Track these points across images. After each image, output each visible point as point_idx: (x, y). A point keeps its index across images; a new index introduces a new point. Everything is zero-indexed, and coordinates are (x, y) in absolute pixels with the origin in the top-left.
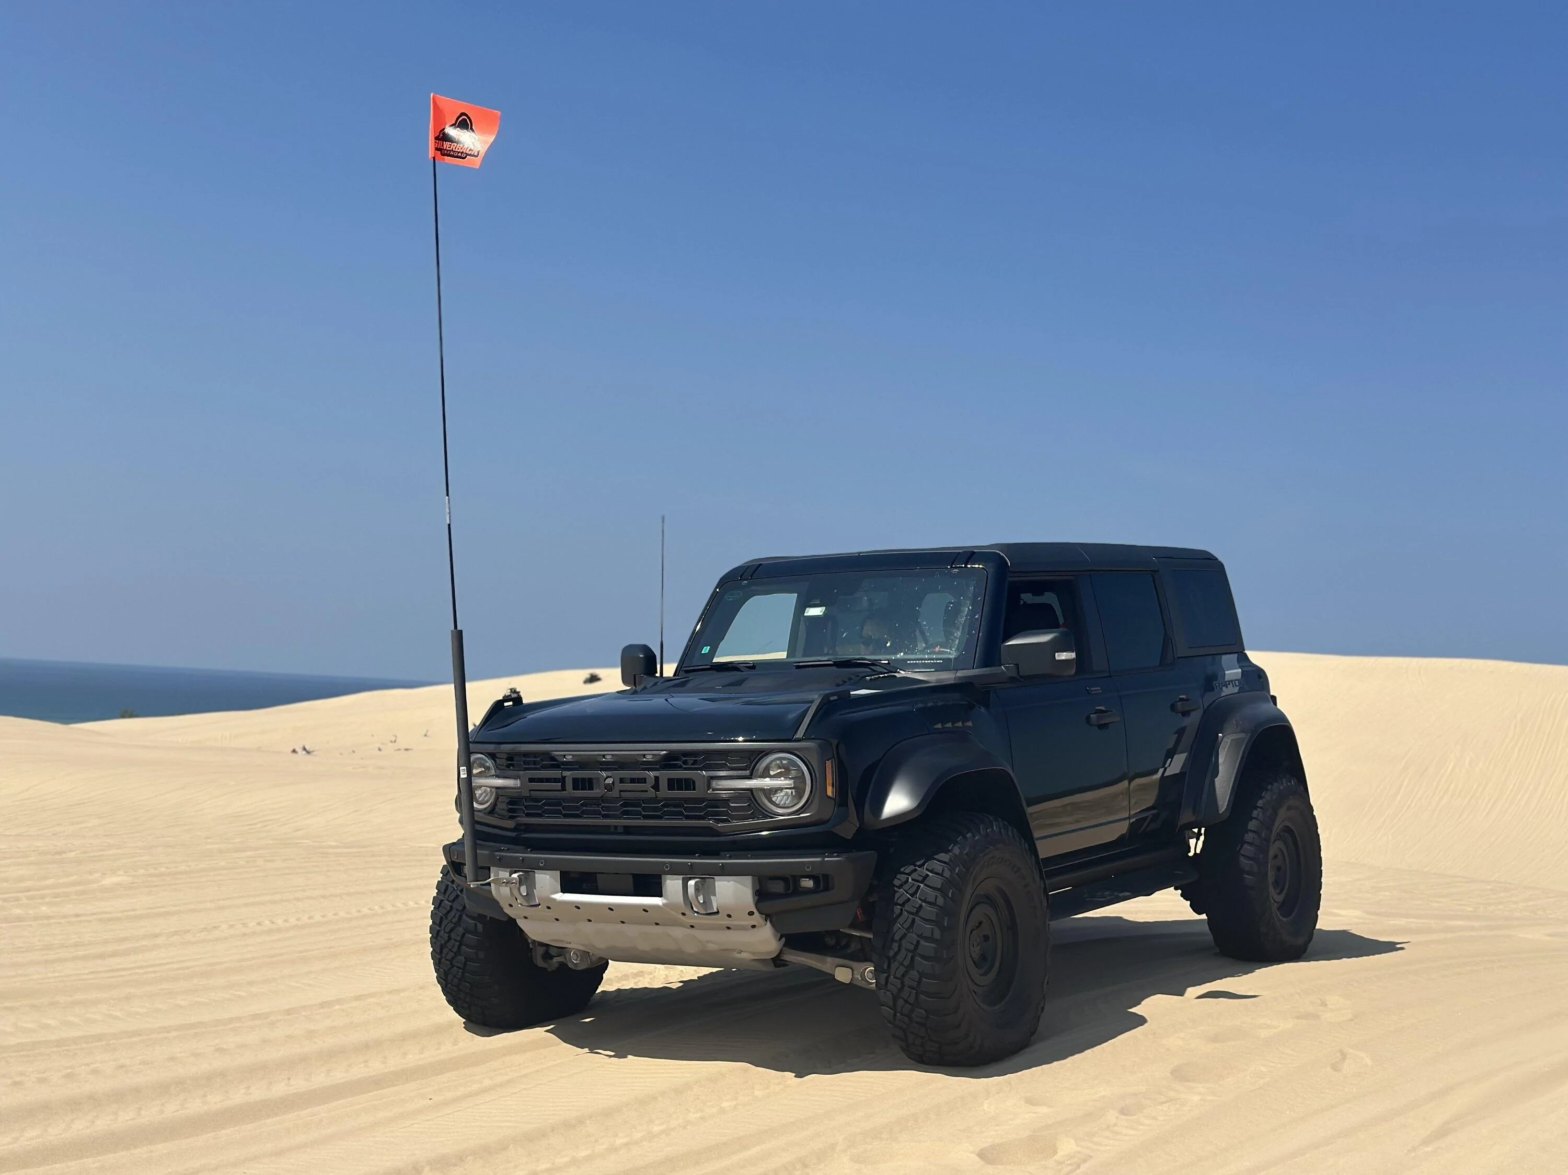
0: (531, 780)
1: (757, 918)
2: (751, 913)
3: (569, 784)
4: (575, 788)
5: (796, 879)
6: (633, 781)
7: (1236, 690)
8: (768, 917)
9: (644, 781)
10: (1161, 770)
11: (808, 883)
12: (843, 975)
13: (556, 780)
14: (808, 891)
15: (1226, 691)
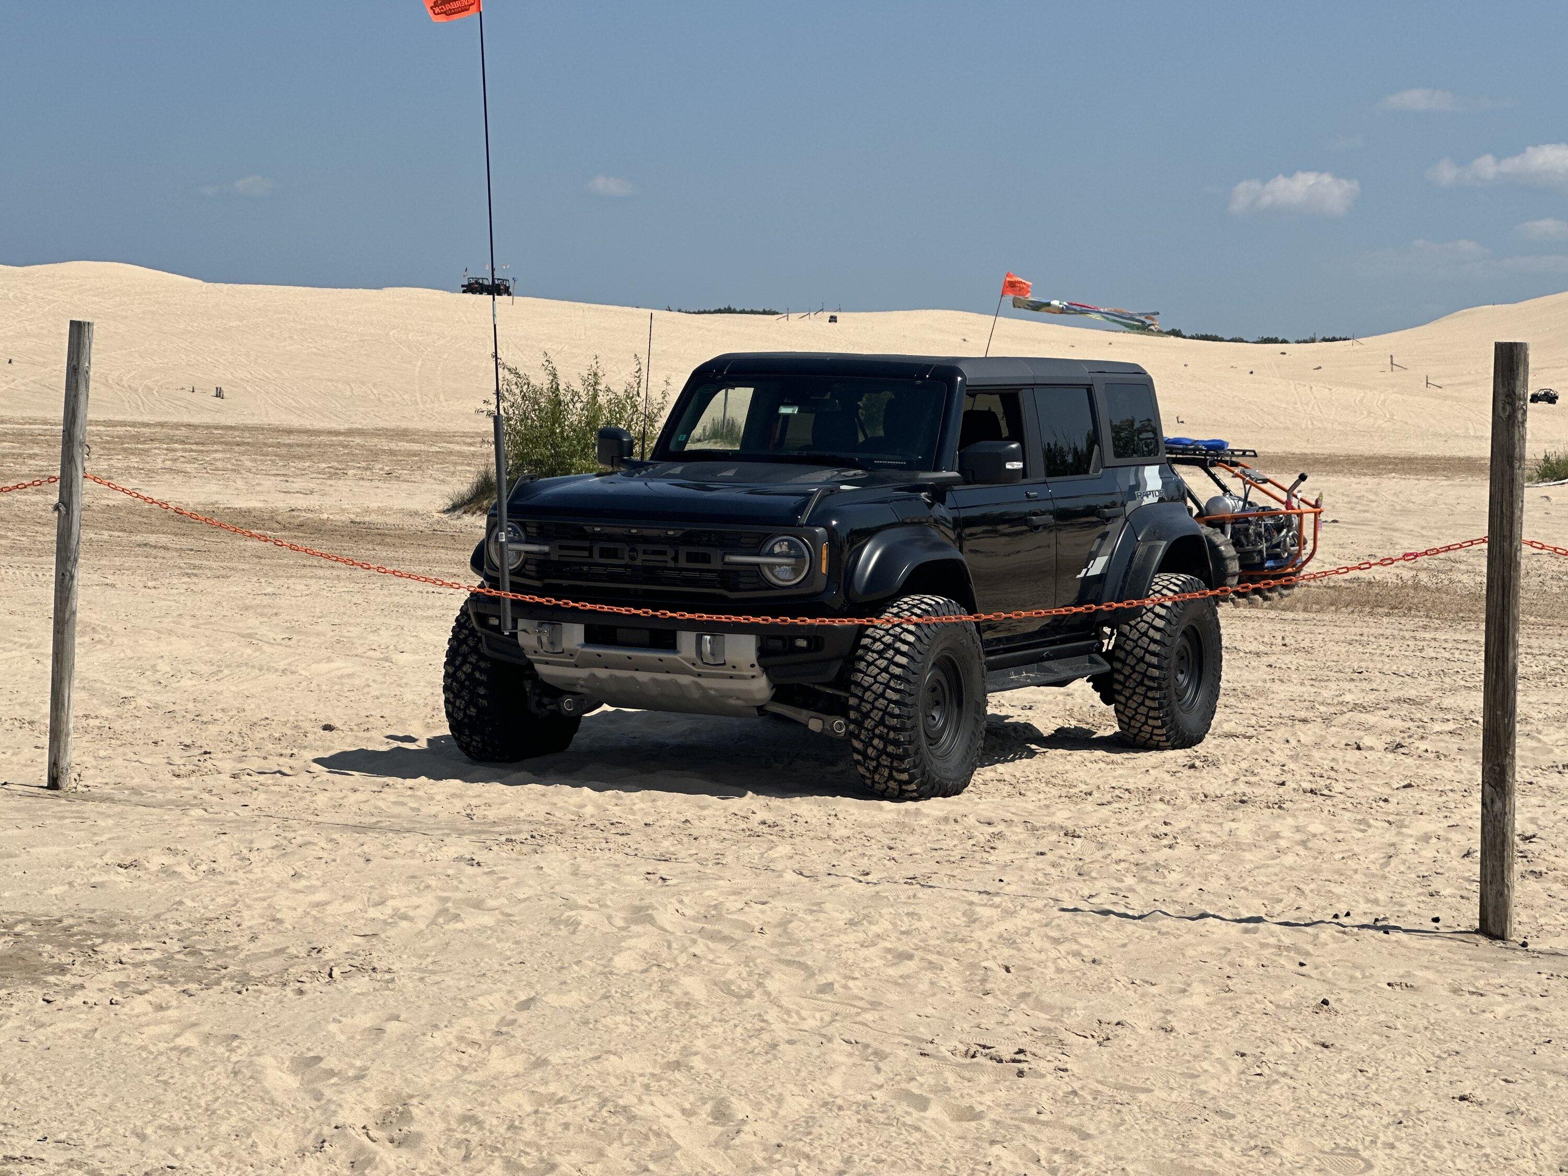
0: (561, 547)
1: (757, 670)
2: (753, 666)
3: (596, 553)
4: (601, 556)
5: (793, 639)
6: (654, 553)
7: (1156, 500)
8: (766, 669)
9: (664, 553)
10: (1084, 571)
11: (802, 643)
12: (815, 725)
13: (583, 549)
14: (802, 650)
15: (1147, 501)
